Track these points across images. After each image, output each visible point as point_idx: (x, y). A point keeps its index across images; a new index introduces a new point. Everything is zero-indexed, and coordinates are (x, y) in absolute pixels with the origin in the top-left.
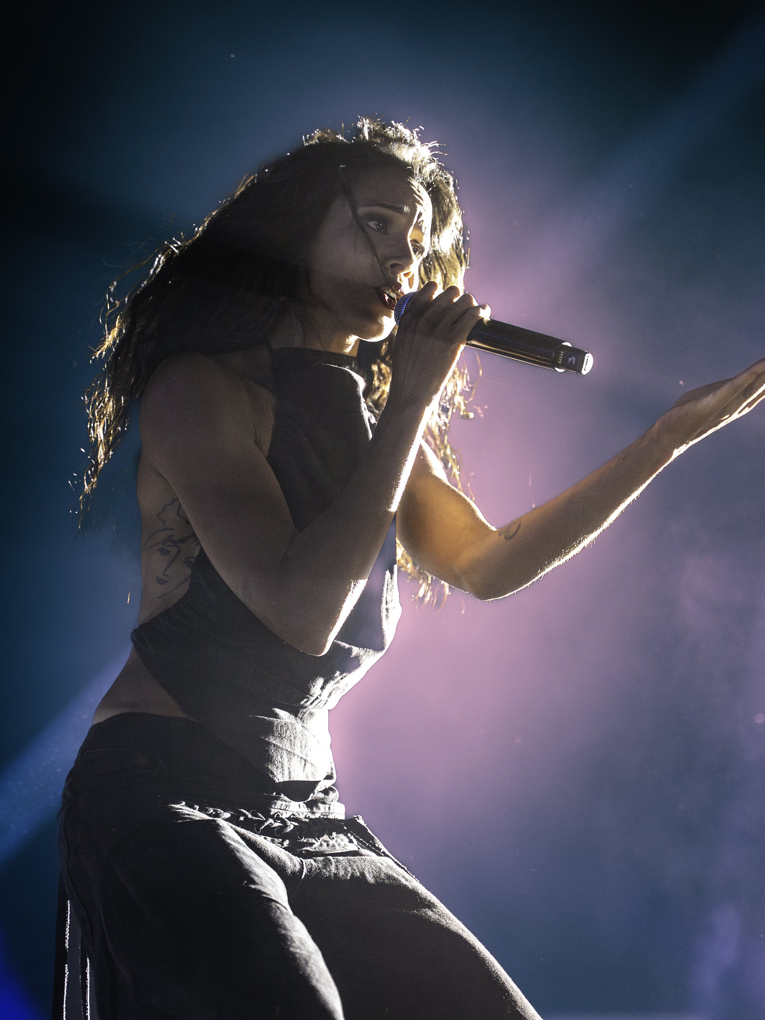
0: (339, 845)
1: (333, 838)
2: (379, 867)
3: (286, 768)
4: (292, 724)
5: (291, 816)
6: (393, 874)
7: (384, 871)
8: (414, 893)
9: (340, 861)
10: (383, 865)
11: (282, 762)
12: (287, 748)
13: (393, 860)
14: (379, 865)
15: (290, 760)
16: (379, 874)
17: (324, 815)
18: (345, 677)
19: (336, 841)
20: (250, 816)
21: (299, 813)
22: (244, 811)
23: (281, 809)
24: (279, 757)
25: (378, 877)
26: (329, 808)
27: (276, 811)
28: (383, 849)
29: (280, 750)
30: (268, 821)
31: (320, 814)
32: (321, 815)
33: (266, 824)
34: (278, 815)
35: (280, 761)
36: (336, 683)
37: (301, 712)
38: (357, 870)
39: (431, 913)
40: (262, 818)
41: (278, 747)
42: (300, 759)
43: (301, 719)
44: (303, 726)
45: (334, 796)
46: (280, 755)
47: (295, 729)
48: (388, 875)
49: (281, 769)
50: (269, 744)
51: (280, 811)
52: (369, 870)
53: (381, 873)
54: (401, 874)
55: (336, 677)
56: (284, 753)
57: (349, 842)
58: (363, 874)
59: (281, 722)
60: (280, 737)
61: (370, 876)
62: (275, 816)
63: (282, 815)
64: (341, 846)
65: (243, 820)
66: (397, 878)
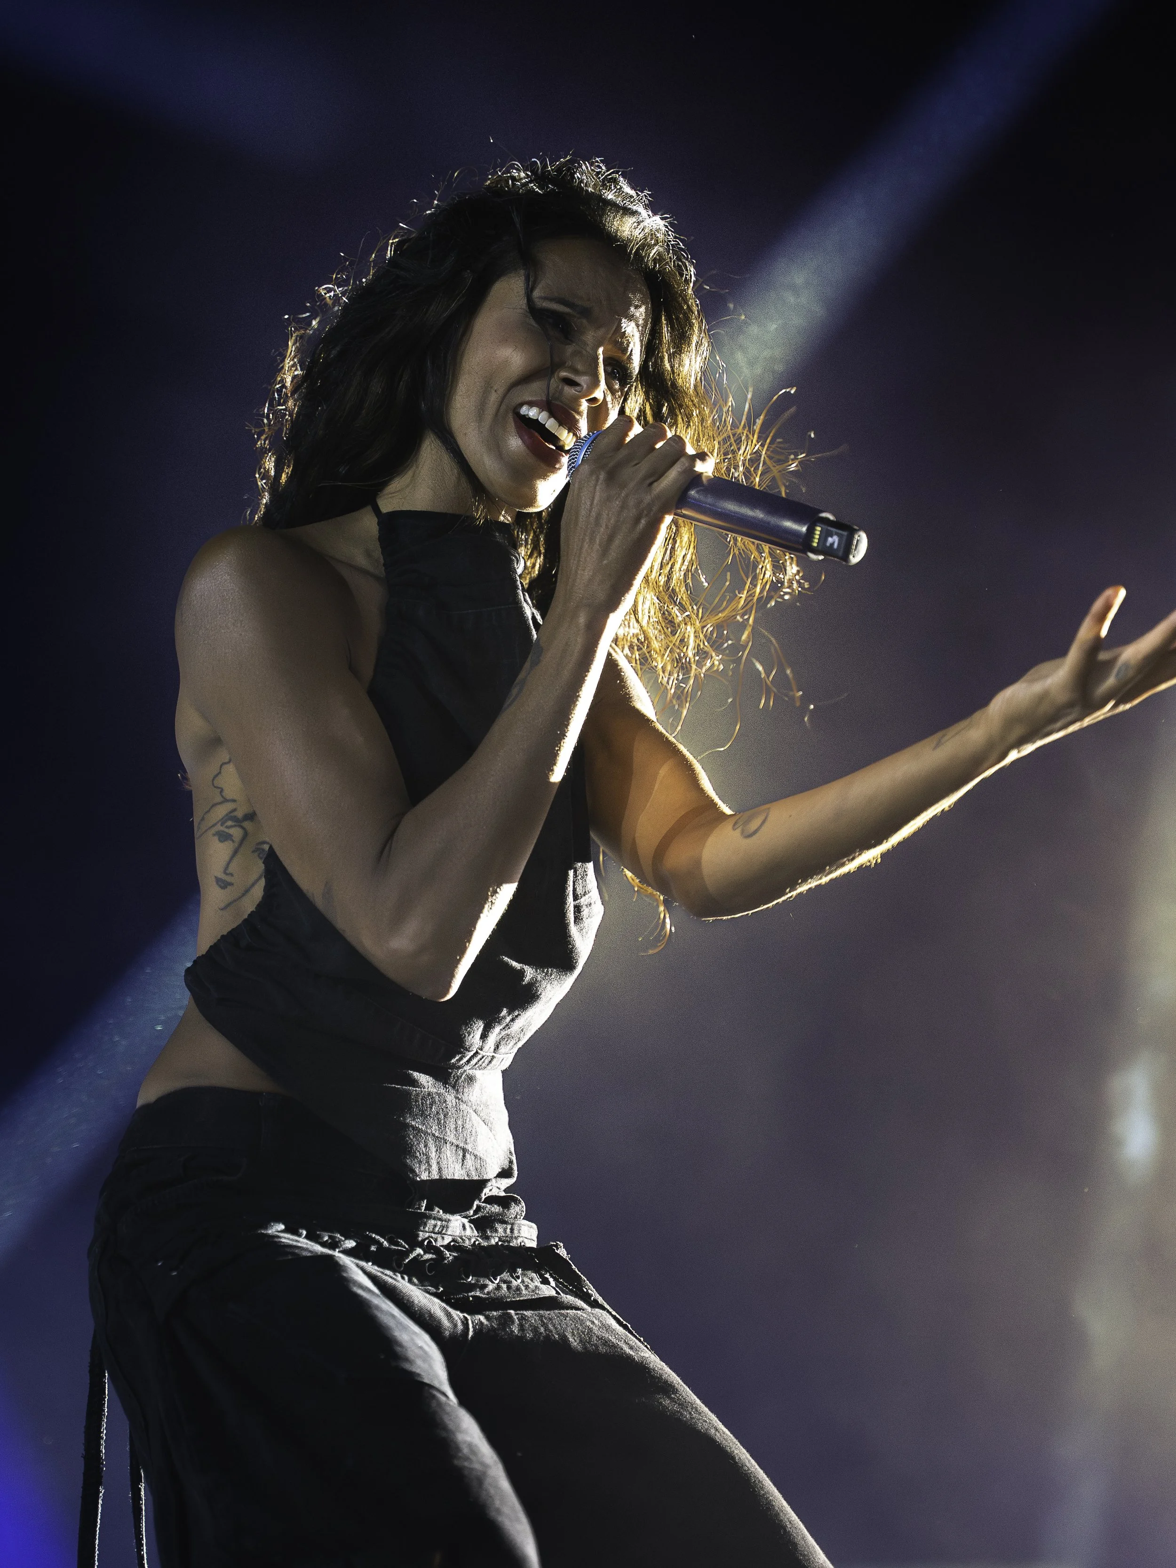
0: (527, 1287)
1: (518, 1277)
2: (588, 1327)
3: (434, 1163)
4: (439, 1095)
5: (450, 1242)
6: (610, 1337)
7: (596, 1333)
8: (642, 1368)
9: (527, 1318)
10: (594, 1324)
11: (427, 1154)
12: (434, 1132)
13: (610, 1313)
14: (588, 1323)
15: (439, 1150)
16: (589, 1338)
17: (504, 1241)
18: (517, 1016)
19: (523, 1282)
20: (386, 1244)
21: (464, 1238)
22: (378, 1237)
23: (434, 1233)
24: (422, 1145)
25: (588, 1342)
26: (512, 1230)
27: (427, 1235)
28: (596, 1295)
29: (423, 1135)
30: (414, 1253)
31: (497, 1240)
32: (499, 1240)
33: (412, 1256)
34: (430, 1242)
35: (425, 1152)
36: (504, 1028)
37: (454, 1075)
38: (554, 1331)
39: (668, 1402)
40: (405, 1247)
41: (419, 1130)
42: (455, 1148)
43: (454, 1087)
44: (457, 1098)
45: (518, 1209)
46: (423, 1142)
47: (445, 1101)
48: (603, 1338)
49: (426, 1165)
50: (407, 1126)
51: (433, 1235)
52: (573, 1332)
53: (592, 1335)
54: (622, 1338)
55: (504, 1018)
56: (430, 1140)
57: (542, 1283)
58: (564, 1339)
59: (422, 1092)
60: (421, 1116)
61: (575, 1341)
62: (426, 1243)
63: (435, 1242)
64: (530, 1290)
65: (375, 1250)
66: (617, 1344)
